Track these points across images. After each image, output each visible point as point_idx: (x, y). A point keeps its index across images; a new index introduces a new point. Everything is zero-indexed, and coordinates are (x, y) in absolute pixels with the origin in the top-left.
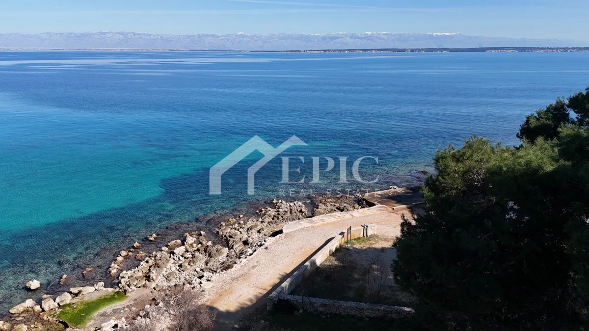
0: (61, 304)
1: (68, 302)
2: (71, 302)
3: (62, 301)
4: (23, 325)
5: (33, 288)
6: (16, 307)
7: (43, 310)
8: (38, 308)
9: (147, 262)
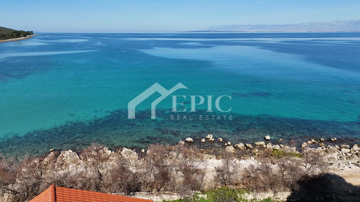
0: (274, 148)
1: (277, 149)
2: (279, 149)
3: (275, 147)
4: (257, 149)
5: (267, 138)
6: (257, 142)
7: (266, 148)
8: (265, 146)
9: (323, 148)
